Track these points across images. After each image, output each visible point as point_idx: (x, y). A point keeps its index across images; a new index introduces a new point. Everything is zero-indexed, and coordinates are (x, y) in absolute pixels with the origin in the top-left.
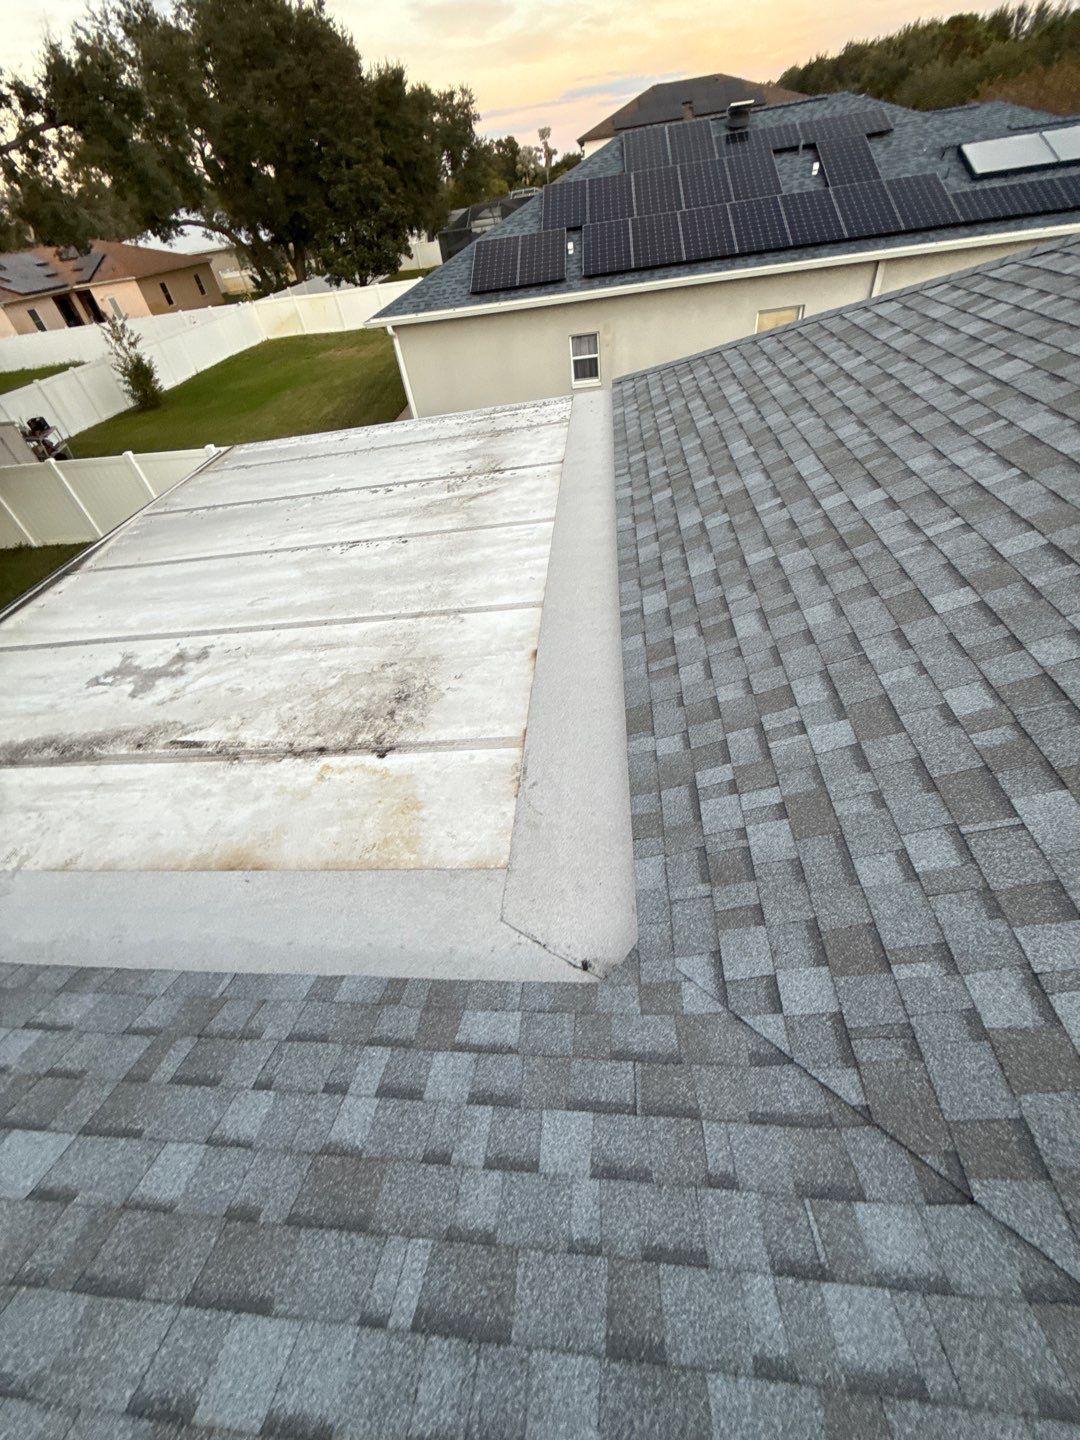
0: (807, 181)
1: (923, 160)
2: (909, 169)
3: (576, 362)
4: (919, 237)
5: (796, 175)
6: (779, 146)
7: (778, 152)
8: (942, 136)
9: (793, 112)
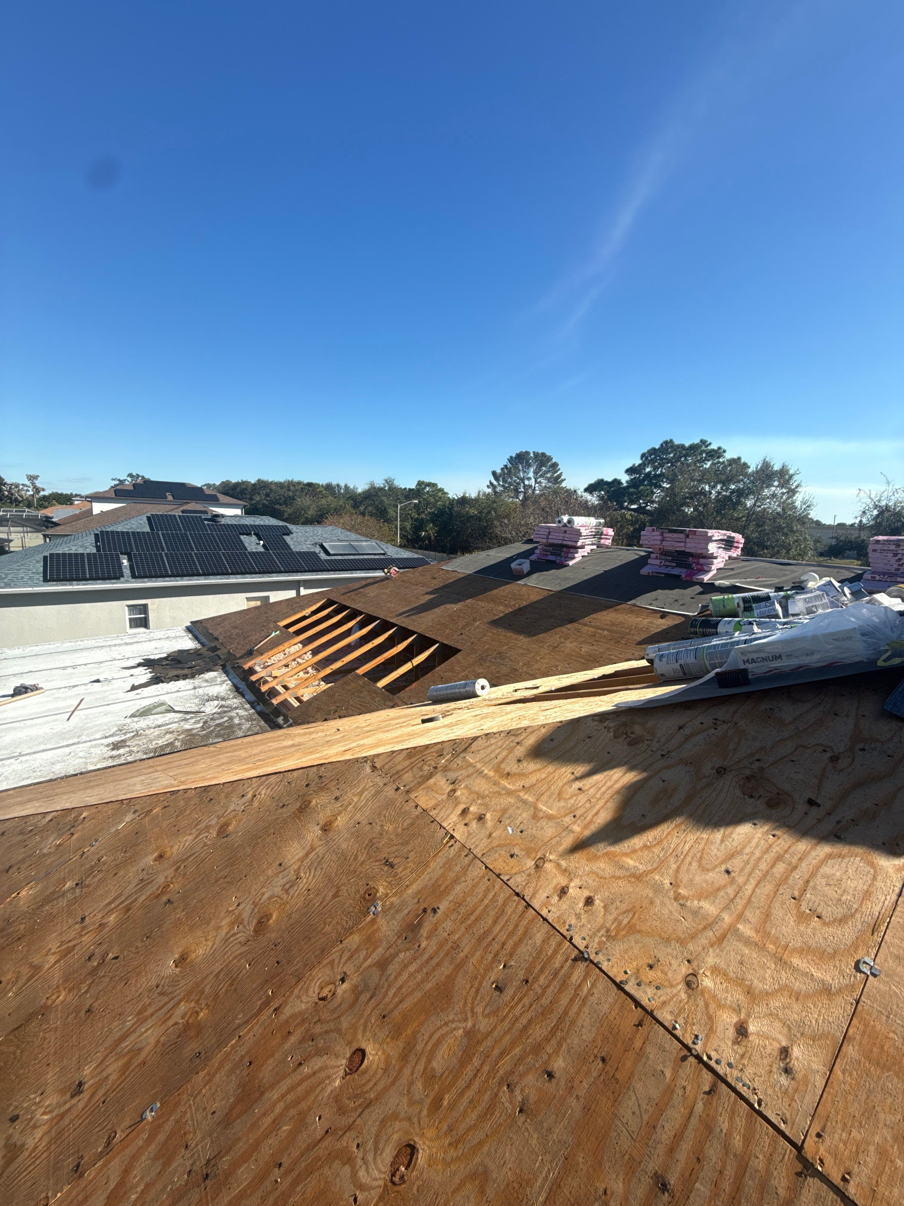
0: (259, 547)
1: (308, 546)
2: (303, 548)
3: (130, 619)
5: (252, 544)
6: (242, 532)
7: (237, 534)
8: (312, 537)
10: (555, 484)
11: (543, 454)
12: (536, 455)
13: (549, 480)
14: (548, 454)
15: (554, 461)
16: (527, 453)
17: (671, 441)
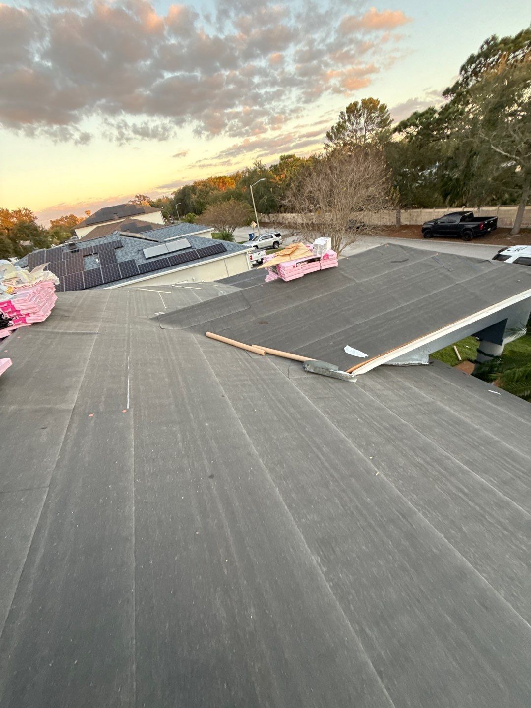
0: (95, 265)
1: (133, 254)
2: (128, 258)
4: (128, 279)
5: (92, 263)
6: (85, 254)
7: (84, 256)
8: (139, 247)
9: (94, 242)
10: (383, 128)
11: (371, 101)
12: (364, 102)
13: (379, 125)
14: (375, 98)
15: (381, 103)
16: (356, 104)
17: (494, 38)
